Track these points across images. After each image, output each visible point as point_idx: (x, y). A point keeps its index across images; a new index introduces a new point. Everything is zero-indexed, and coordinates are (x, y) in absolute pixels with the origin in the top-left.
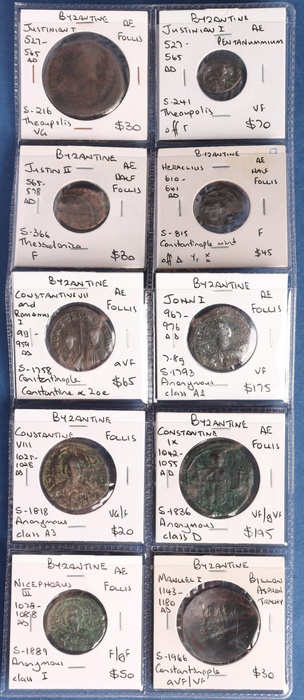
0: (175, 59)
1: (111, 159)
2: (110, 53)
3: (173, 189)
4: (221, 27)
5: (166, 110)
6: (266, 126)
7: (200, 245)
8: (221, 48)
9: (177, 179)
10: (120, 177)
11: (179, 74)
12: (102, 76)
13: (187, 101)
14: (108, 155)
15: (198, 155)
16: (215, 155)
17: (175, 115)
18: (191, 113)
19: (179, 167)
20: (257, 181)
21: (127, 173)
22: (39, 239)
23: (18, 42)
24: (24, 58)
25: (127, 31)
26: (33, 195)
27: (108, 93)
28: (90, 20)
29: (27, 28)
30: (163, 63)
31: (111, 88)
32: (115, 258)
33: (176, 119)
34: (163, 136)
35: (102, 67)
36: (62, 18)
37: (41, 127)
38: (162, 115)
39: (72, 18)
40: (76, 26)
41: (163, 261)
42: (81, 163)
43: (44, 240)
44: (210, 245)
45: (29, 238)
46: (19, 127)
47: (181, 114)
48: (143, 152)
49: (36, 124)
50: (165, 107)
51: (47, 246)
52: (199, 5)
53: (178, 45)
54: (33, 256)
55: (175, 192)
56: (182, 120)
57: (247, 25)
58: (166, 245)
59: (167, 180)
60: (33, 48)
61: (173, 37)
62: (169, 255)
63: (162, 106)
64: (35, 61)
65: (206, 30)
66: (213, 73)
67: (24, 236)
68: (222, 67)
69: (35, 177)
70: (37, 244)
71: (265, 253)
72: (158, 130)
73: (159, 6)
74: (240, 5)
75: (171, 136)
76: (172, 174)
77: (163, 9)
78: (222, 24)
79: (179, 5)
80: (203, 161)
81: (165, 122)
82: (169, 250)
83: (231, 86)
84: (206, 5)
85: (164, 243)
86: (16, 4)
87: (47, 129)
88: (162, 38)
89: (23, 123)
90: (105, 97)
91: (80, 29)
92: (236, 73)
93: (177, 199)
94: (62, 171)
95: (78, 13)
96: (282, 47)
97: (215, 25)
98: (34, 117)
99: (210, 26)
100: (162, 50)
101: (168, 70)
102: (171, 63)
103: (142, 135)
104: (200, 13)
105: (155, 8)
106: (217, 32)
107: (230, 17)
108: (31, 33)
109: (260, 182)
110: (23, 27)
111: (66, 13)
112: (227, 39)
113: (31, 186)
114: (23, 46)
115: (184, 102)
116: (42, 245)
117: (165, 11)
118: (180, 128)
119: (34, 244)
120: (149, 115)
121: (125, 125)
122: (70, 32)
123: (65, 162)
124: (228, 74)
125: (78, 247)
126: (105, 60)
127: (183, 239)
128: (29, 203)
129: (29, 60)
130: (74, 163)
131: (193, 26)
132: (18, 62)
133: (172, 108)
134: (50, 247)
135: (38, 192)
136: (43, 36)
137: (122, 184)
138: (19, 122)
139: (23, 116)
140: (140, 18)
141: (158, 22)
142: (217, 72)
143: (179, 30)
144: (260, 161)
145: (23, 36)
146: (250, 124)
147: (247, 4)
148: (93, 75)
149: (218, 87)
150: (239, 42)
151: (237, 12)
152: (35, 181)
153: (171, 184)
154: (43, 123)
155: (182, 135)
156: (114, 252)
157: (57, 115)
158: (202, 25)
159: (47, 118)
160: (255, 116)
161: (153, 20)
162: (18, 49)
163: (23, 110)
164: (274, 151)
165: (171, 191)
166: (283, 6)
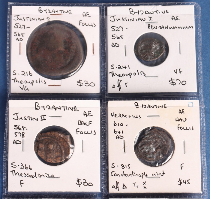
0: (118, 38)
1: (74, 109)
2: (74, 35)
3: (119, 132)
4: (150, 18)
5: (112, 73)
6: (183, 83)
7: (139, 175)
8: (150, 31)
9: (122, 125)
10: (81, 123)
11: (121, 48)
12: (68, 49)
13: (127, 66)
14: (72, 106)
15: (137, 106)
16: (149, 107)
17: (119, 76)
18: (130, 75)
19: (123, 115)
20: (180, 128)
21: (86, 119)
22: (24, 171)
23: (10, 28)
24: (13, 38)
25: (85, 20)
26: (19, 138)
27: (72, 60)
28: (59, 12)
29: (16, 18)
30: (110, 41)
31: (74, 57)
32: (79, 185)
33: (120, 79)
34: (111, 90)
35: (68, 43)
36: (40, 11)
37: (25, 85)
38: (110, 76)
39: (48, 11)
40: (50, 16)
41: (113, 187)
42: (53, 112)
43: (28, 172)
44: (146, 176)
45: (18, 170)
46: (9, 86)
47: (123, 75)
48: (97, 103)
49: (21, 82)
50: (112, 70)
51: (30, 176)
52: (135, 4)
53: (120, 29)
54: (21, 184)
55: (121, 134)
56: (124, 79)
57: (168, 17)
58: (115, 175)
59: (115, 125)
60: (20, 31)
61: (117, 24)
62: (117, 183)
63: (110, 70)
64: (22, 40)
65: (139, 19)
66: (145, 48)
67: (13, 169)
68: (151, 44)
69: (20, 123)
70: (24, 175)
71: (185, 182)
72: (107, 86)
73: (107, 4)
74: (163, 3)
75: (116, 90)
76: (118, 120)
77: (110, 6)
78: (150, 15)
79: (121, 4)
80: (141, 111)
81: (112, 81)
82: (117, 179)
83: (158, 56)
84: (139, 4)
85: (113, 174)
86: (9, 3)
87: (29, 86)
88: (110, 24)
89: (12, 82)
90: (70, 63)
91: (53, 18)
92: (161, 48)
93: (122, 140)
94: (40, 119)
95: (51, 8)
96: (193, 31)
97: (146, 16)
98: (20, 78)
99: (142, 17)
100: (110, 32)
101: (114, 45)
102: (116, 41)
103: (96, 90)
104: (135, 9)
105: (104, 5)
106: (147, 20)
107: (157, 11)
108: (19, 21)
109: (181, 128)
110: (13, 18)
111: (43, 8)
112: (154, 25)
113: (18, 131)
114: (13, 30)
115: (125, 67)
116: (27, 175)
117: (111, 7)
118: (123, 84)
119: (21, 175)
120: (101, 76)
121: (84, 83)
122: (46, 21)
123: (41, 112)
124: (155, 48)
125: (53, 177)
126: (70, 39)
127: (127, 171)
128: (17, 143)
129: (17, 39)
130: (48, 113)
131: (131, 17)
132: (10, 41)
133: (117, 71)
134: (33, 177)
135: (23, 135)
136: (27, 23)
137: (83, 128)
138: (9, 82)
139: (12, 77)
140: (94, 11)
141: (106, 14)
142: (148, 47)
143: (121, 19)
144: (181, 112)
145: (13, 23)
146: (172, 82)
147: (167, 3)
148: (62, 49)
149: (149, 57)
150: (163, 27)
151: (161, 8)
152: (20, 127)
153: (118, 128)
154: (26, 82)
155: (124, 90)
156: (78, 180)
157: (36, 76)
158: (137, 16)
159: (29, 79)
160: (175, 77)
161: (104, 13)
162: (10, 33)
163: (12, 73)
164: (191, 105)
165: (118, 134)
166: (192, 4)
